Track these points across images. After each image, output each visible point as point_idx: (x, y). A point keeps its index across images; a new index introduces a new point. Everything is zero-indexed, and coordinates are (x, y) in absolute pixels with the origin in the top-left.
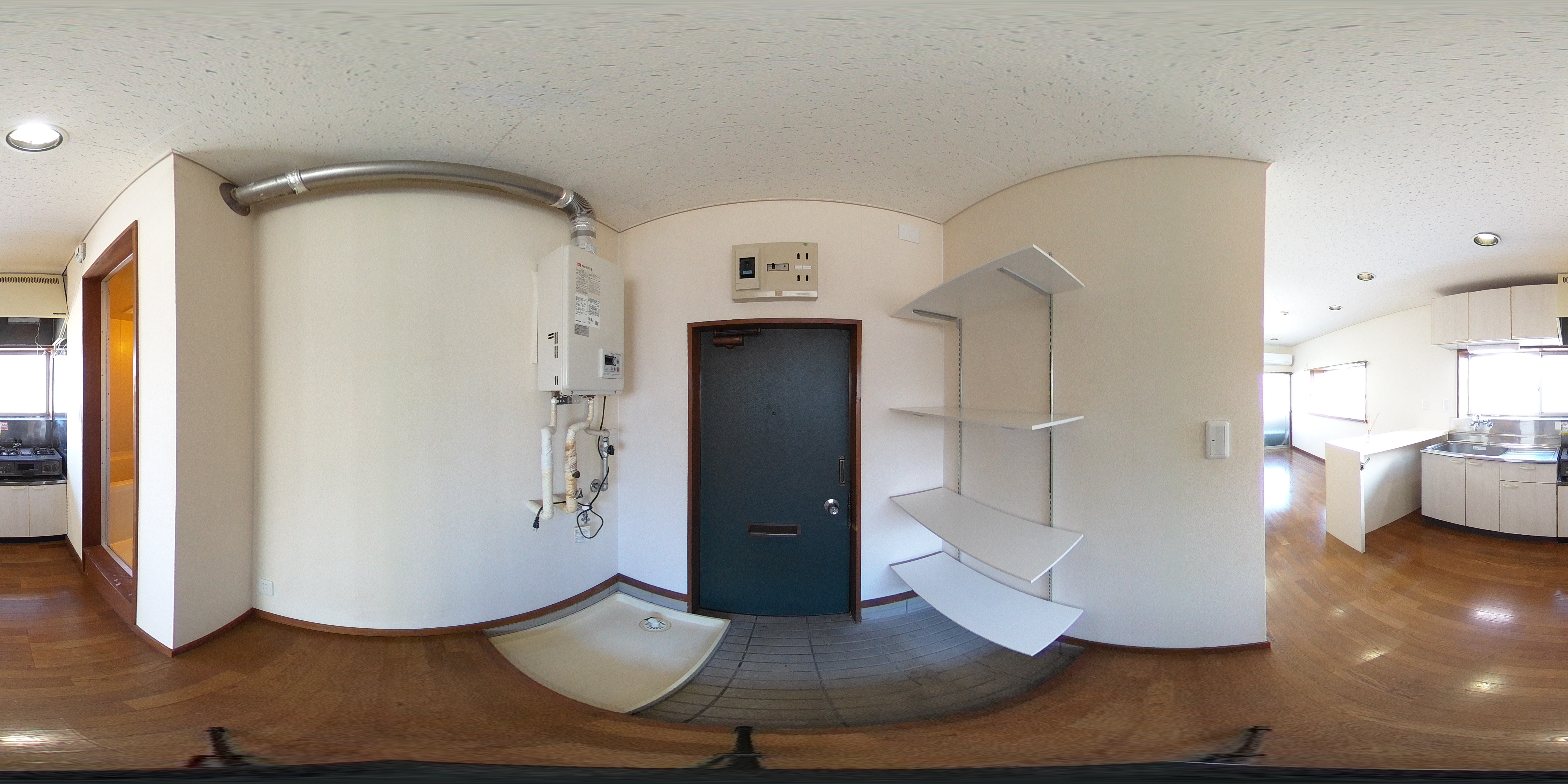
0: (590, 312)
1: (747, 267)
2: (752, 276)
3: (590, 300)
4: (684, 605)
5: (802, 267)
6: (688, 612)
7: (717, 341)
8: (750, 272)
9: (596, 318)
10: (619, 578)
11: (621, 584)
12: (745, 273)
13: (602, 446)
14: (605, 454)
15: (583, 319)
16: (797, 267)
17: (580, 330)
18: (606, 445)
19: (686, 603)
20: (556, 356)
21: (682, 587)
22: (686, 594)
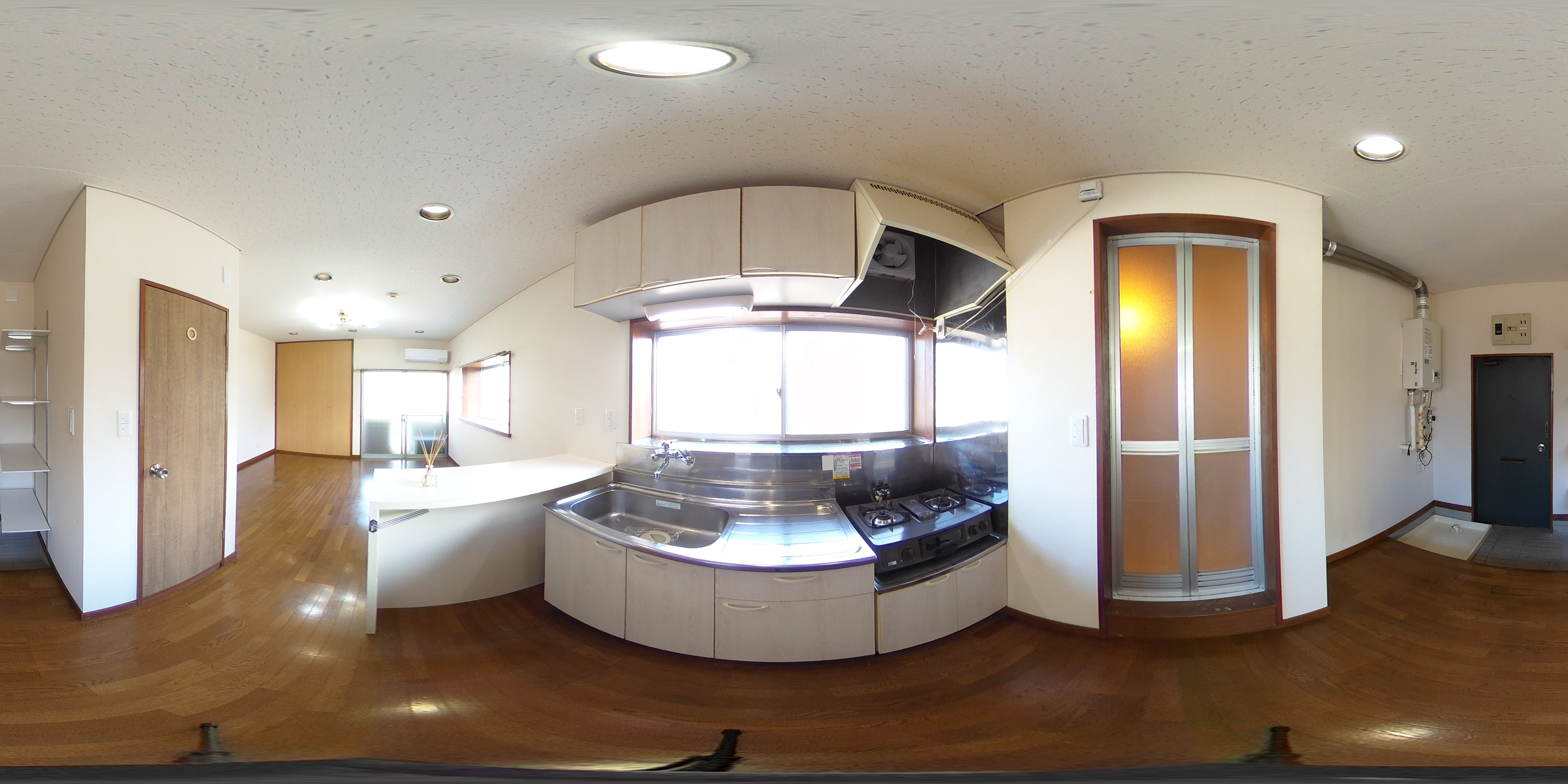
0: (1430, 353)
1: (1498, 328)
2: (1501, 334)
3: (1430, 347)
4: (1469, 515)
5: (1523, 328)
6: (1472, 521)
7: (1485, 363)
8: (1500, 332)
9: (1431, 355)
10: (1435, 503)
11: (1436, 508)
12: (1497, 332)
13: (1429, 416)
14: (1430, 420)
15: (1427, 356)
16: (1521, 328)
17: (1426, 361)
18: (1431, 416)
19: (1471, 513)
20: (1416, 373)
21: (1468, 502)
22: (1471, 506)
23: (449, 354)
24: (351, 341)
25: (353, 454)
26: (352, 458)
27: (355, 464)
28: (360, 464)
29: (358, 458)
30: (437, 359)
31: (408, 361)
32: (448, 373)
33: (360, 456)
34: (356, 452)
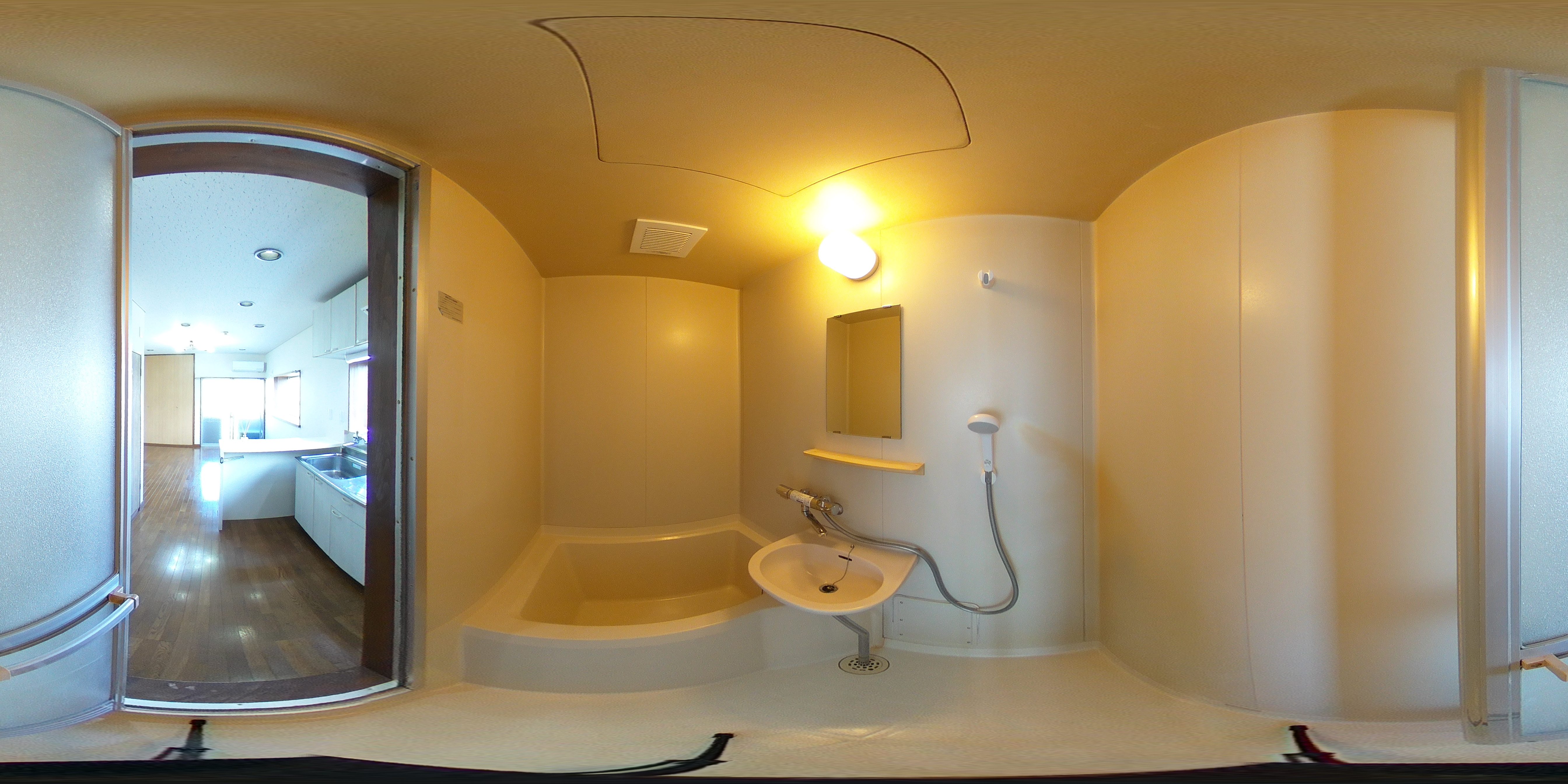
23: (265, 365)
24: (193, 355)
25: (195, 443)
26: (195, 447)
27: (197, 451)
28: (200, 450)
29: (199, 446)
30: (256, 369)
31: (235, 371)
32: (264, 379)
33: (200, 445)
34: (197, 442)
